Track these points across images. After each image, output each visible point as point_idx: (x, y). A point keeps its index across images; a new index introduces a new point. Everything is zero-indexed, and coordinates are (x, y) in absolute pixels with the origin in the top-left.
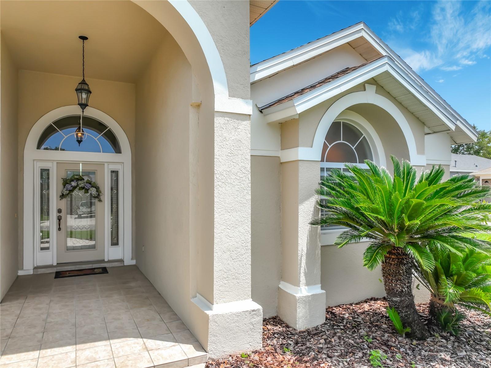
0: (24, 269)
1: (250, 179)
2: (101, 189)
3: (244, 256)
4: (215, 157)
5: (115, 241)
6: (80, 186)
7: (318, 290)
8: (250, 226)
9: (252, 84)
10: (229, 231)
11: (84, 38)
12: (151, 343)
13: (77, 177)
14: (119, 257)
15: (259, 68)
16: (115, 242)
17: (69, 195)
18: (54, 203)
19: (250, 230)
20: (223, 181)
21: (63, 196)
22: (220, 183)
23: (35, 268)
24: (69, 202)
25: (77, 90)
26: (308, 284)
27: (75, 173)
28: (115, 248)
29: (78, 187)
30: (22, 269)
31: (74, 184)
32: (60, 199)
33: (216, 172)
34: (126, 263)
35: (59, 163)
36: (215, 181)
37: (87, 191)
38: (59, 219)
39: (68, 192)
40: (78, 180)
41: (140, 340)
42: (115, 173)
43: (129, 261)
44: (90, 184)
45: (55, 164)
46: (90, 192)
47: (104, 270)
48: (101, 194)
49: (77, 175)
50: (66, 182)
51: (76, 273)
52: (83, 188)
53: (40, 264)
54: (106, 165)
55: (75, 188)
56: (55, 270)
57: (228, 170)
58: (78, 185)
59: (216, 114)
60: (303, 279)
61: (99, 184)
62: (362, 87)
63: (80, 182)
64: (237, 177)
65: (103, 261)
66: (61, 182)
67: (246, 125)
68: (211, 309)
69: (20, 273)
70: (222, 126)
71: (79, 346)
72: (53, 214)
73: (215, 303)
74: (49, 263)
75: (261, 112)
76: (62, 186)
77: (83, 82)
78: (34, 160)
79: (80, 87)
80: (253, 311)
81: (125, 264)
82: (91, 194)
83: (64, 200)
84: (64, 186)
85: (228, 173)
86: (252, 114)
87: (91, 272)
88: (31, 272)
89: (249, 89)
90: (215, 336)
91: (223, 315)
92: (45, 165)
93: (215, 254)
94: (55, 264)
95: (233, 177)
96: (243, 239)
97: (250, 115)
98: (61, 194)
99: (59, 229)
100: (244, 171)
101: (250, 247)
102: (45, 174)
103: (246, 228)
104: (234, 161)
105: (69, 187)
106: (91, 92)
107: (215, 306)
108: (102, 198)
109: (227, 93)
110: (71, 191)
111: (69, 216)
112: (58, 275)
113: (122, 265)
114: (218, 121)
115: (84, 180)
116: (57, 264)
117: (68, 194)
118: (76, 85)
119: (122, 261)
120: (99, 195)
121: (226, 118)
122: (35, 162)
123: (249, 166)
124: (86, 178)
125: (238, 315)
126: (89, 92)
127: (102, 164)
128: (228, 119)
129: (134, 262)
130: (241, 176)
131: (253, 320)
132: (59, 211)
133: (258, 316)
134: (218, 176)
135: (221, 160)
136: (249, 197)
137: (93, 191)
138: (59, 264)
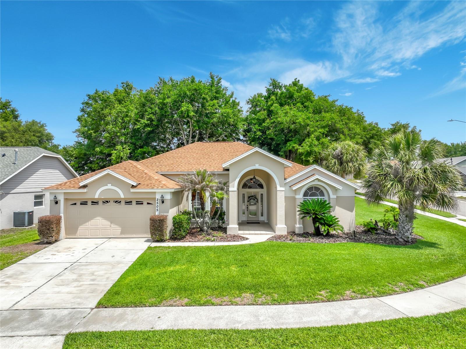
1: (284, 202)
2: (258, 199)
3: (283, 217)
6: (253, 198)
7: (302, 226)
8: (284, 211)
14: (263, 220)
15: (287, 180)
16: (262, 215)
18: (246, 203)
21: (248, 201)
22: (278, 203)
23: (242, 221)
24: (250, 203)
26: (299, 224)
28: (262, 217)
31: (251, 198)
34: (265, 222)
35: (247, 192)
37: (254, 200)
42: (262, 194)
43: (266, 221)
44: (255, 198)
47: (259, 223)
49: (252, 195)
50: (249, 197)
51: (252, 223)
59: (277, 191)
60: (298, 223)
62: (314, 181)
65: (259, 221)
67: (283, 192)
68: (277, 226)
70: (279, 193)
74: (245, 220)
75: (290, 187)
76: (248, 199)
77: (254, 177)
89: (284, 185)
90: (277, 231)
91: (279, 227)
92: (244, 193)
96: (283, 214)
97: (284, 190)
99: (247, 211)
102: (244, 194)
108: (258, 202)
109: (279, 186)
110: (250, 200)
111: (250, 206)
112: (248, 223)
119: (264, 221)
122: (241, 192)
123: (284, 200)
124: (254, 196)
125: (282, 227)
127: (258, 192)
128: (280, 191)
129: (267, 222)
131: (285, 229)
132: (247, 205)
135: (278, 199)
136: (284, 205)
137: (256, 200)
138: (247, 221)
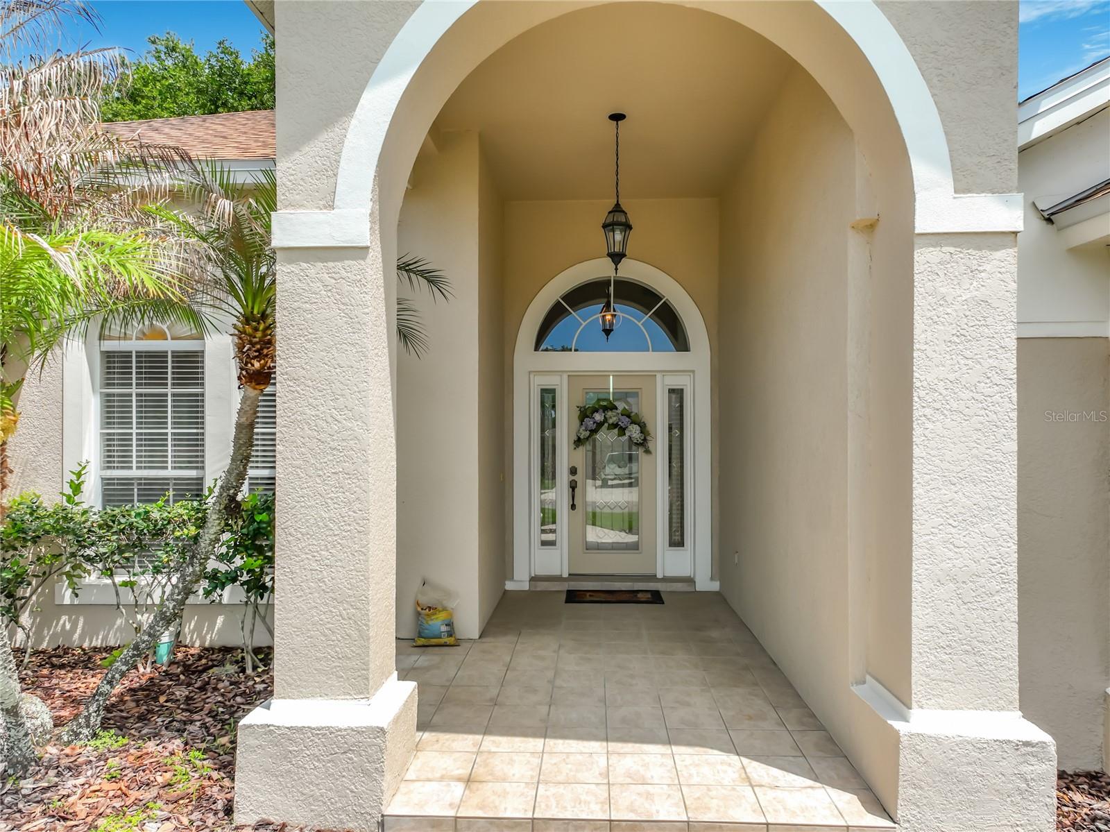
0: (515, 578)
1: (1015, 399)
2: (650, 427)
3: (997, 598)
4: (916, 346)
5: (677, 538)
6: (611, 421)
8: (1014, 522)
9: (1023, 150)
10: (953, 530)
11: (617, 117)
12: (758, 770)
13: (605, 403)
14: (685, 572)
16: (677, 541)
17: (591, 439)
18: (565, 455)
19: (1014, 531)
20: (937, 405)
21: (579, 442)
22: (928, 411)
23: (534, 579)
24: (590, 454)
25: (605, 226)
27: (602, 396)
28: (676, 552)
29: (606, 425)
30: (512, 579)
31: (598, 417)
32: (573, 446)
33: (917, 384)
34: (700, 587)
35: (573, 377)
36: (916, 406)
37: (622, 431)
38: (573, 486)
39: (588, 433)
40: (605, 409)
41: (734, 758)
42: (677, 394)
43: (706, 583)
44: (629, 416)
45: (565, 377)
46: (628, 434)
47: (656, 598)
48: (648, 438)
49: (604, 400)
50: (584, 414)
51: (602, 597)
52: (615, 426)
53: (540, 572)
54: (659, 376)
55: (600, 425)
56: (566, 586)
57: (952, 377)
58: (606, 420)
59: (917, 241)
61: (646, 416)
63: (609, 414)
64: (977, 396)
65: (653, 578)
66: (576, 413)
67: (1005, 260)
68: (905, 719)
69: (509, 586)
70: (935, 268)
71: (613, 746)
72: (563, 477)
73: (914, 705)
74: (557, 573)
75: (1049, 220)
76: (577, 422)
77: (617, 209)
78: (530, 372)
79: (610, 220)
80: (1027, 744)
81: (697, 590)
82: (630, 437)
83: (581, 450)
84: (582, 421)
85: (950, 385)
86: (1021, 228)
87: (630, 597)
88: (526, 587)
89: (1014, 166)
90: (915, 786)
91: (937, 740)
92: (549, 382)
93: (915, 585)
94: (565, 575)
95: (966, 395)
96: (994, 553)
97: (1015, 233)
98: (576, 438)
99: (573, 507)
100: (996, 379)
101: (1014, 576)
102: (548, 398)
103: (1004, 525)
104: (968, 354)
105: (590, 423)
106: (630, 228)
107: (915, 713)
108: (650, 445)
109: (947, 182)
110: (594, 432)
111: (590, 482)
112: (573, 597)
113: (690, 589)
114: (924, 258)
115: (616, 408)
116: (570, 575)
117: (587, 439)
118: (602, 217)
119: (690, 581)
120: (645, 440)
121: (945, 249)
122: (532, 376)
123: (1010, 365)
124: (621, 406)
125: (981, 746)
126: (627, 227)
127: (650, 376)
128: (952, 250)
129: (715, 586)
130: (987, 391)
131: (1025, 769)
132: (573, 471)
133: (1041, 760)
134: (922, 393)
135: (930, 353)
136: (1013, 446)
137: (634, 431)
138: (573, 576)
